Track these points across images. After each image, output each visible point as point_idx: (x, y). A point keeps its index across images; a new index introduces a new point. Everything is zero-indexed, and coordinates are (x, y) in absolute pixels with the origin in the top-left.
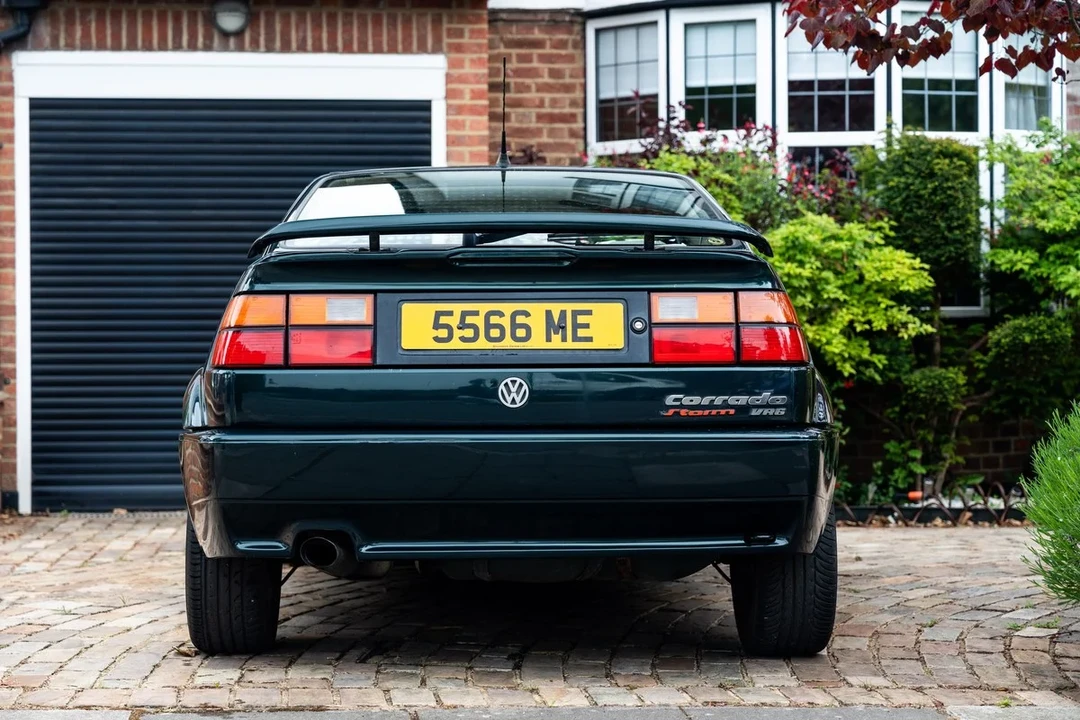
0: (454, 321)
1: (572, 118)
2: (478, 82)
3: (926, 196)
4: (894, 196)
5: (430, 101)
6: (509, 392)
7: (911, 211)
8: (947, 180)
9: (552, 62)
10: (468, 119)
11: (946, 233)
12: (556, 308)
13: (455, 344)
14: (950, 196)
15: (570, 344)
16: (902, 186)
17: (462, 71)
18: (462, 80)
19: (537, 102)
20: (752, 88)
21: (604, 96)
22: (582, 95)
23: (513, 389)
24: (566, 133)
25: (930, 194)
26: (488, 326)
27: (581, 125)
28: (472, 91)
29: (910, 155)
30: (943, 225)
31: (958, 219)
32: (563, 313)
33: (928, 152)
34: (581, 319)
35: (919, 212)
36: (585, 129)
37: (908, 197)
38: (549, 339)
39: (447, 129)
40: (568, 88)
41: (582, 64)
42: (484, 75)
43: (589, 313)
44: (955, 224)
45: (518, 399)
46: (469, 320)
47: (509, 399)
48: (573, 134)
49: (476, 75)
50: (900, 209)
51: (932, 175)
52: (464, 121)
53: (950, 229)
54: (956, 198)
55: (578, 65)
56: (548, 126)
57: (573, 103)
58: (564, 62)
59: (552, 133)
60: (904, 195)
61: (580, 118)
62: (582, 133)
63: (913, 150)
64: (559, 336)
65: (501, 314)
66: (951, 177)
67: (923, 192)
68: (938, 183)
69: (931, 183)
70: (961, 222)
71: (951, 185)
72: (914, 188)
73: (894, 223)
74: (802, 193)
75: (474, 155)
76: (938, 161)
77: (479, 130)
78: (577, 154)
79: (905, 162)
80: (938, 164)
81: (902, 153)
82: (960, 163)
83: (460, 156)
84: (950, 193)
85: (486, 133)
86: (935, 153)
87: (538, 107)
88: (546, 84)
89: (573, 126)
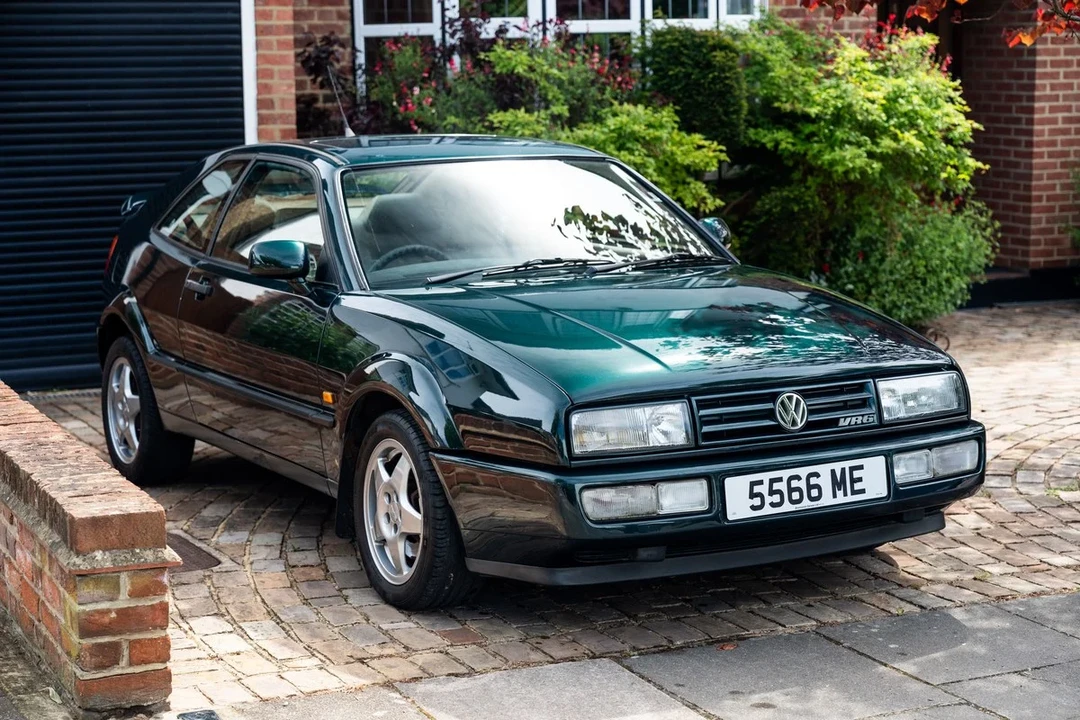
1: (340, 1)
3: (706, 85)
4: (673, 83)
7: (690, 96)
8: (723, 71)
10: (275, 9)
11: (723, 117)
14: (727, 85)
16: (681, 75)
24: (335, 16)
25: (710, 83)
27: (348, 8)
29: (685, 46)
30: (721, 110)
31: (734, 105)
33: (702, 45)
35: (700, 99)
36: (352, 11)
37: (687, 85)
39: (256, 20)
44: (732, 109)
48: (341, 16)
50: (681, 95)
51: (709, 66)
52: (271, 11)
54: (732, 87)
56: (319, 8)
59: (322, 15)
60: (683, 83)
61: (347, 1)
62: (349, 15)
63: (688, 43)
66: (727, 68)
67: (702, 81)
68: (716, 74)
69: (710, 73)
70: (736, 107)
71: (728, 75)
72: (693, 77)
73: (677, 108)
74: (609, 84)
75: (282, 45)
76: (714, 53)
77: (284, 19)
78: (345, 35)
79: (681, 53)
80: (715, 57)
81: (676, 44)
82: (732, 55)
83: (269, 46)
84: (727, 82)
85: (291, 22)
86: (710, 46)
89: (341, 8)
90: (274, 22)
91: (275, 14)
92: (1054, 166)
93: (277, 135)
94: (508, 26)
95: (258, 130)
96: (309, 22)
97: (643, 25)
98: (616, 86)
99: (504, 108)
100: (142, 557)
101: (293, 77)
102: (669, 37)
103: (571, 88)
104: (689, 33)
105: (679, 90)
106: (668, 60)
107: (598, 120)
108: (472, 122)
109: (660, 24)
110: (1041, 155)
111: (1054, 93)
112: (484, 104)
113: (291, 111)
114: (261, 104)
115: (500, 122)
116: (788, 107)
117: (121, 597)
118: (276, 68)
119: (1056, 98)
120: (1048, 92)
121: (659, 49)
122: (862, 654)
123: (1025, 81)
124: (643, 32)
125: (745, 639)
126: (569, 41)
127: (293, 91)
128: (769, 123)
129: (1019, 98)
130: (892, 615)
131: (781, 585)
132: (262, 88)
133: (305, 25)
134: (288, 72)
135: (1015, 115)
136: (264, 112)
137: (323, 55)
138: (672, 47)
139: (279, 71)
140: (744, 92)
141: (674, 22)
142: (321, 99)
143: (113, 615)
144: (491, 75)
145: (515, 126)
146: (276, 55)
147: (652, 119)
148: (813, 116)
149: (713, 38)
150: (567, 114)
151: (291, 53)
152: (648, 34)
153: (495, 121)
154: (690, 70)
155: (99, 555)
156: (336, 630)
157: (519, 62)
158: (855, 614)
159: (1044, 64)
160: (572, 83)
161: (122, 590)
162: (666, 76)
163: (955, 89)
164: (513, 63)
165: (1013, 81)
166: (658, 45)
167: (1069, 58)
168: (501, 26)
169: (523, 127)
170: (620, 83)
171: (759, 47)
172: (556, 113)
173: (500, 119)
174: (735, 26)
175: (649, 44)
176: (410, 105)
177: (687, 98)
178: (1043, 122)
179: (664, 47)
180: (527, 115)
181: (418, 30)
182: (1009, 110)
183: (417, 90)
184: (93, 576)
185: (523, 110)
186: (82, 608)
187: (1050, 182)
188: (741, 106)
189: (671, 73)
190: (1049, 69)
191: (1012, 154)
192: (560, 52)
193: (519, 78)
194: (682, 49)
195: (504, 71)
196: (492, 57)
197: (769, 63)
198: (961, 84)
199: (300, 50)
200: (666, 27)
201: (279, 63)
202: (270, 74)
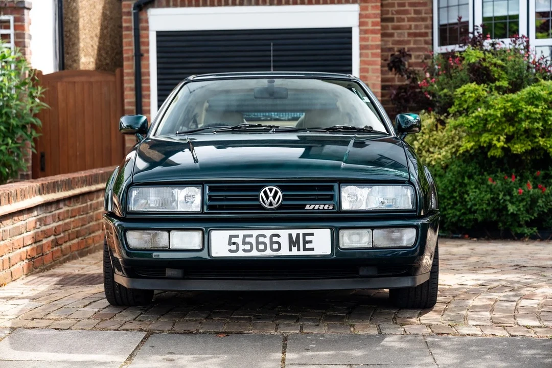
1: (426, 34)
2: (375, 17)
5: (351, 28)
9: (416, 7)
10: (370, 36)
17: (367, 12)
18: (367, 16)
19: (408, 27)
20: (517, 17)
21: (442, 23)
22: (431, 23)
24: (423, 42)
27: (431, 38)
28: (373, 22)
36: (432, 40)
39: (360, 42)
40: (423, 19)
41: (431, 6)
42: (378, 14)
48: (426, 42)
49: (374, 14)
52: (368, 37)
55: (429, 7)
56: (414, 39)
57: (426, 27)
58: (422, 6)
59: (415, 42)
61: (430, 35)
62: (431, 42)
75: (374, 55)
77: (376, 41)
78: (429, 52)
83: (367, 55)
85: (379, 44)
87: (409, 29)
88: (412, 18)
89: (427, 38)
90: (370, 43)
91: (370, 39)
96: (408, 46)
101: (380, 72)
118: (370, 67)
127: (380, 79)
133: (406, 48)
134: (377, 69)
139: (372, 69)
146: (370, 61)
151: (379, 59)
201: (372, 65)
202: (366, 71)
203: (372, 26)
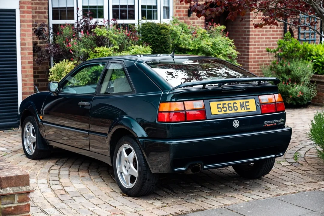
0: (221, 106)
1: (44, 13)
2: (29, 4)
3: (160, 40)
4: (149, 39)
5: (15, 9)
6: (235, 123)
7: (155, 43)
8: (165, 35)
10: (26, 15)
11: (164, 49)
12: (242, 101)
13: (223, 112)
15: (246, 111)
16: (152, 37)
17: (24, 1)
18: (24, 3)
19: (35, 8)
20: (102, 7)
21: (54, 7)
22: (47, 6)
23: (236, 123)
24: (43, 17)
25: (161, 39)
26: (229, 107)
27: (47, 15)
28: (27, 6)
29: (153, 28)
30: (164, 47)
31: (168, 46)
32: (243, 102)
33: (158, 27)
34: (247, 104)
36: (48, 16)
37: (154, 39)
38: (241, 110)
39: (20, 18)
40: (43, 4)
42: (30, 1)
43: (248, 102)
45: (237, 125)
46: (225, 106)
47: (235, 126)
48: (45, 17)
49: (28, 2)
50: (152, 43)
51: (160, 34)
52: (25, 15)
53: (165, 48)
54: (167, 40)
56: (38, 15)
57: (45, 8)
59: (39, 17)
60: (153, 39)
61: (47, 13)
62: (48, 17)
63: (154, 27)
64: (243, 108)
65: (231, 104)
66: (166, 35)
67: (158, 38)
68: (163, 36)
69: (161, 36)
70: (168, 47)
71: (166, 37)
72: (155, 37)
73: (151, 46)
74: (130, 39)
75: (28, 26)
76: (162, 30)
77: (29, 18)
78: (46, 23)
79: (152, 30)
80: (162, 31)
81: (150, 27)
82: (167, 31)
83: (24, 26)
84: (166, 39)
85: (31, 19)
86: (160, 28)
87: (35, 9)
88: (37, 3)
89: (45, 15)
90: (26, 19)
91: (26, 16)
92: (255, 65)
93: (27, 54)
94: (98, 21)
95: (21, 52)
96: (35, 19)
97: (139, 22)
98: (133, 39)
99: (100, 46)
100: (22, 189)
101: (32, 36)
102: (148, 25)
103: (119, 40)
104: (153, 24)
105: (151, 41)
106: (148, 32)
107: (128, 50)
108: (89, 50)
109: (144, 21)
110: (251, 62)
111: (255, 43)
112: (92, 45)
113: (31, 46)
114: (22, 44)
115: (99, 50)
116: (184, 47)
117: (15, 202)
118: (26, 33)
119: (255, 45)
120: (253, 43)
121: (145, 29)
122: (241, 214)
123: (246, 40)
124: (139, 24)
125: (204, 210)
126: (118, 26)
127: (32, 40)
128: (177, 51)
129: (245, 45)
130: (245, 202)
131: (209, 193)
132: (22, 39)
133: (34, 20)
134: (30, 34)
135: (243, 50)
136: (22, 47)
137: (41, 30)
138: (149, 28)
139: (28, 34)
140: (171, 42)
141: (149, 21)
142: (39, 43)
143: (13, 208)
144: (95, 36)
145: (103, 52)
146: (27, 29)
147: (144, 50)
148: (192, 49)
149: (161, 26)
150: (119, 48)
151: (31, 28)
152: (140, 24)
153: (97, 50)
154: (154, 35)
155: (8, 189)
156: (75, 210)
157: (104, 32)
158: (234, 201)
159: (252, 35)
160: (119, 38)
161: (16, 200)
162: (147, 37)
163: (232, 42)
164: (102, 33)
165: (243, 40)
166: (144, 28)
167: (259, 33)
168: (96, 21)
169: (106, 52)
170: (134, 39)
171: (174, 29)
172: (116, 48)
173: (99, 49)
174: (166, 23)
175: (141, 27)
176: (70, 45)
177: (154, 43)
178: (252, 52)
179: (146, 28)
180: (107, 48)
181: (70, 22)
182: (242, 48)
183: (72, 40)
184: (7, 196)
185: (105, 47)
186: (3, 206)
187: (254, 70)
188: (170, 46)
189: (148, 36)
190: (253, 36)
191: (243, 61)
192: (116, 29)
193: (104, 37)
194: (152, 29)
195: (100, 35)
196: (95, 31)
197: (178, 34)
198: (234, 41)
199: (34, 28)
200: (146, 22)
201: (28, 32)
202: (24, 35)
203: (27, 9)
